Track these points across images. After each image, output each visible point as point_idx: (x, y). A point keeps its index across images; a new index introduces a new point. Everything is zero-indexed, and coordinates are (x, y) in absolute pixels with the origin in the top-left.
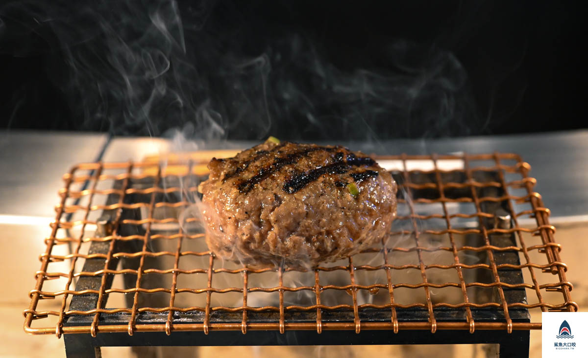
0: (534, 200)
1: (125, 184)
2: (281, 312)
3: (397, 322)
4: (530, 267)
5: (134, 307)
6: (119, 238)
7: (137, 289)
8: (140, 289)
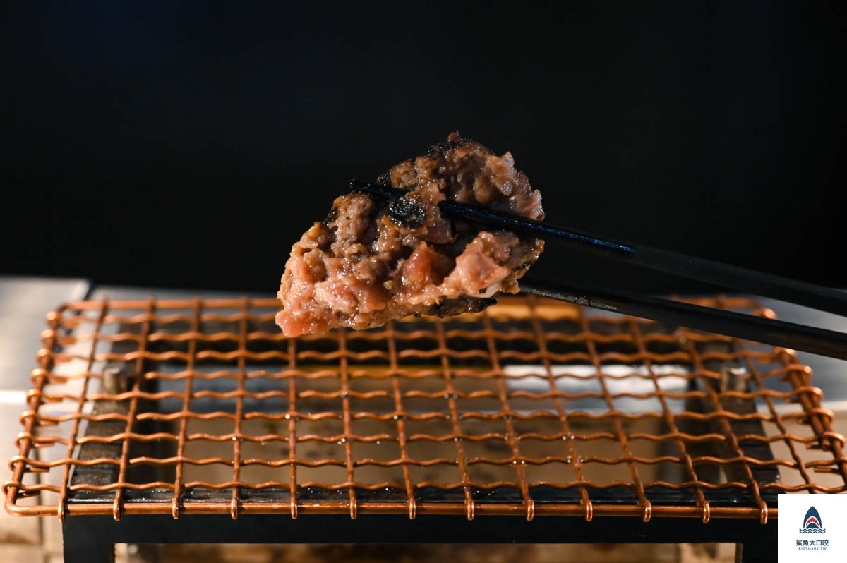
0: (786, 358)
1: (145, 328)
2: (409, 491)
3: (590, 503)
4: (788, 441)
5: (177, 482)
6: (145, 395)
7: (179, 458)
8: (184, 459)
